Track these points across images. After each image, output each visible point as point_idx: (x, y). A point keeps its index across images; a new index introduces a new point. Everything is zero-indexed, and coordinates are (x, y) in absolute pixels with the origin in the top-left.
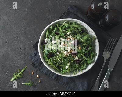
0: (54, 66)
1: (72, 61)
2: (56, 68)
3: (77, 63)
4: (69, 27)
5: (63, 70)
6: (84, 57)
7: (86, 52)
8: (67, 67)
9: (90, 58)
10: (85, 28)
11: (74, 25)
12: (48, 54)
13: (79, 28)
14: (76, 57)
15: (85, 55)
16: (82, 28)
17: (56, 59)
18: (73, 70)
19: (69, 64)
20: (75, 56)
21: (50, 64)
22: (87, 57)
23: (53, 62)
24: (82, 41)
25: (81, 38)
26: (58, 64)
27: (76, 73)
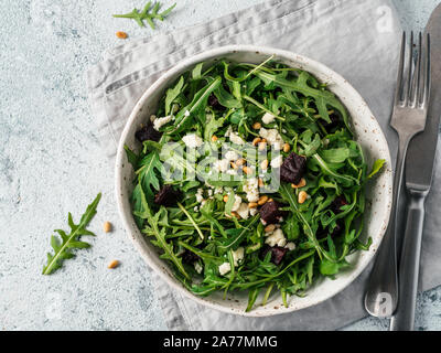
0: (169, 248)
1: (254, 248)
2: (174, 257)
3: (272, 261)
4: (276, 91)
5: (202, 275)
6: (313, 242)
7: (325, 224)
8: (224, 268)
9: (339, 251)
10: (346, 109)
11: (300, 84)
12: (157, 187)
13: (322, 107)
14: (279, 232)
15: (321, 233)
16: (334, 109)
17: (185, 217)
18: (249, 285)
19: (237, 256)
20: (272, 227)
21: (154, 237)
22: (325, 246)
23: (169, 231)
24: (318, 167)
25: (319, 151)
26: (190, 243)
27: (258, 301)
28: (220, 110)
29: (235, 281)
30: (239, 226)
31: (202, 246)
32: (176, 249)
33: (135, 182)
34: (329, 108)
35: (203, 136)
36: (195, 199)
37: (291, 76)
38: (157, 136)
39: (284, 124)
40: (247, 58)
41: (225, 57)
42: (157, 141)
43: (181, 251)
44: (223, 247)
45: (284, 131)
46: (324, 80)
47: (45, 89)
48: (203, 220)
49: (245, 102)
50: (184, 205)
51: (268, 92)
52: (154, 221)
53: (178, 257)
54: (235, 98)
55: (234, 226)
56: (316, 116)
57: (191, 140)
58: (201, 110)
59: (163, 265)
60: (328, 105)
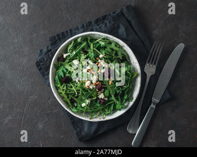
0: (66, 97)
1: (94, 99)
2: (68, 100)
3: (99, 103)
4: (105, 48)
5: (77, 107)
6: (113, 98)
7: (118, 92)
8: (83, 105)
9: (122, 101)
10: (128, 55)
11: (113, 46)
12: (63, 76)
13: (119, 53)
14: (102, 94)
15: (116, 95)
16: (124, 55)
17: (72, 87)
18: (92, 111)
19: (88, 101)
20: (100, 92)
21: (61, 93)
22: (117, 99)
23: (66, 91)
26: (73, 96)
27: (94, 116)
28: (86, 52)
29: (87, 109)
30: (89, 91)
31: (77, 97)
32: (68, 97)
33: (56, 75)
35: (79, 61)
36: (76, 81)
37: (110, 43)
38: (64, 60)
39: (106, 58)
40: (96, 36)
42: (64, 62)
43: (70, 98)
44: (83, 98)
45: (106, 61)
48: (78, 88)
49: (94, 50)
50: (72, 83)
51: (102, 48)
52: (61, 88)
54: (91, 49)
56: (118, 57)
57: (75, 62)
58: (79, 52)
59: (64, 102)
60: (121, 53)
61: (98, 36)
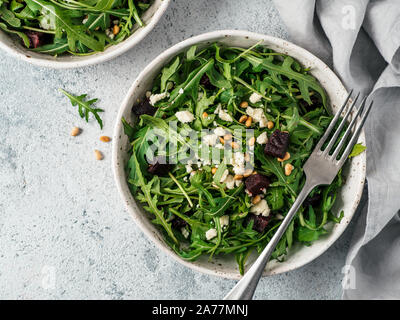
28: (211, 89)
29: (220, 246)
30: (225, 195)
31: (190, 214)
33: (130, 152)
34: (310, 90)
35: (194, 113)
36: (185, 170)
37: (277, 61)
38: (152, 110)
39: (269, 104)
40: (236, 43)
41: (217, 41)
42: (152, 115)
43: (171, 217)
45: (269, 110)
46: (307, 65)
47: (36, 79)
48: (192, 189)
49: (235, 83)
51: (255, 74)
52: (147, 189)
53: (168, 223)
54: (226, 79)
55: (220, 196)
56: (299, 97)
57: (184, 116)
58: (194, 89)
59: (154, 229)
60: (309, 88)
61: (245, 43)
